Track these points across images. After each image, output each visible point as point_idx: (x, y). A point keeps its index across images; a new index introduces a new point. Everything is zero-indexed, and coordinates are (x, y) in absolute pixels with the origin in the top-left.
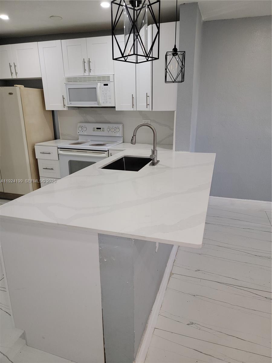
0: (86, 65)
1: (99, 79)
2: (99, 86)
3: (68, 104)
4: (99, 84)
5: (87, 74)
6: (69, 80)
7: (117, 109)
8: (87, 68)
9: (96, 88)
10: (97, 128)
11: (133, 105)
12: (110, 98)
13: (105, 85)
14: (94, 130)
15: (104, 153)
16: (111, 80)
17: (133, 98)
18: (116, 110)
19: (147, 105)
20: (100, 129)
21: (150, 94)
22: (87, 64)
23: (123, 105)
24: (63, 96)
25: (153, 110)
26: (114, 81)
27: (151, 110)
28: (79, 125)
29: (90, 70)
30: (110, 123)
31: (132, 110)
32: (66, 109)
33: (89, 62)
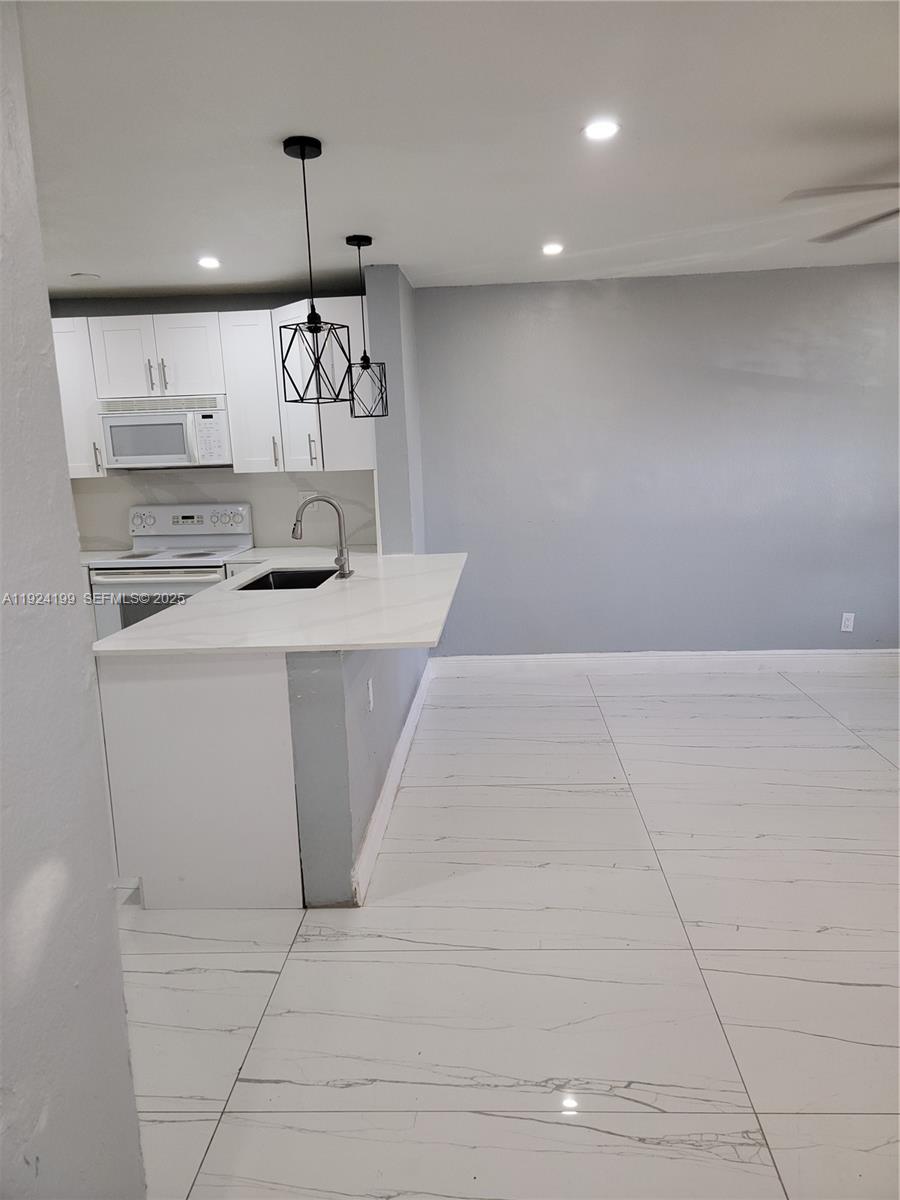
0: (155, 373)
1: (191, 403)
2: (191, 419)
3: (109, 461)
4: (190, 416)
5: (157, 392)
6: (111, 406)
7: (236, 470)
8: (156, 380)
9: (181, 424)
10: (184, 518)
11: (276, 460)
12: (219, 447)
13: (204, 417)
14: (175, 523)
15: (215, 572)
16: (220, 404)
17: (274, 444)
18: (236, 472)
19: (312, 459)
20: (192, 517)
21: (316, 436)
22: (158, 371)
23: (251, 460)
24: (94, 444)
25: (326, 470)
26: (226, 409)
27: (321, 470)
28: (133, 511)
29: (166, 383)
30: (215, 503)
31: (275, 470)
32: (102, 474)
33: (162, 366)
